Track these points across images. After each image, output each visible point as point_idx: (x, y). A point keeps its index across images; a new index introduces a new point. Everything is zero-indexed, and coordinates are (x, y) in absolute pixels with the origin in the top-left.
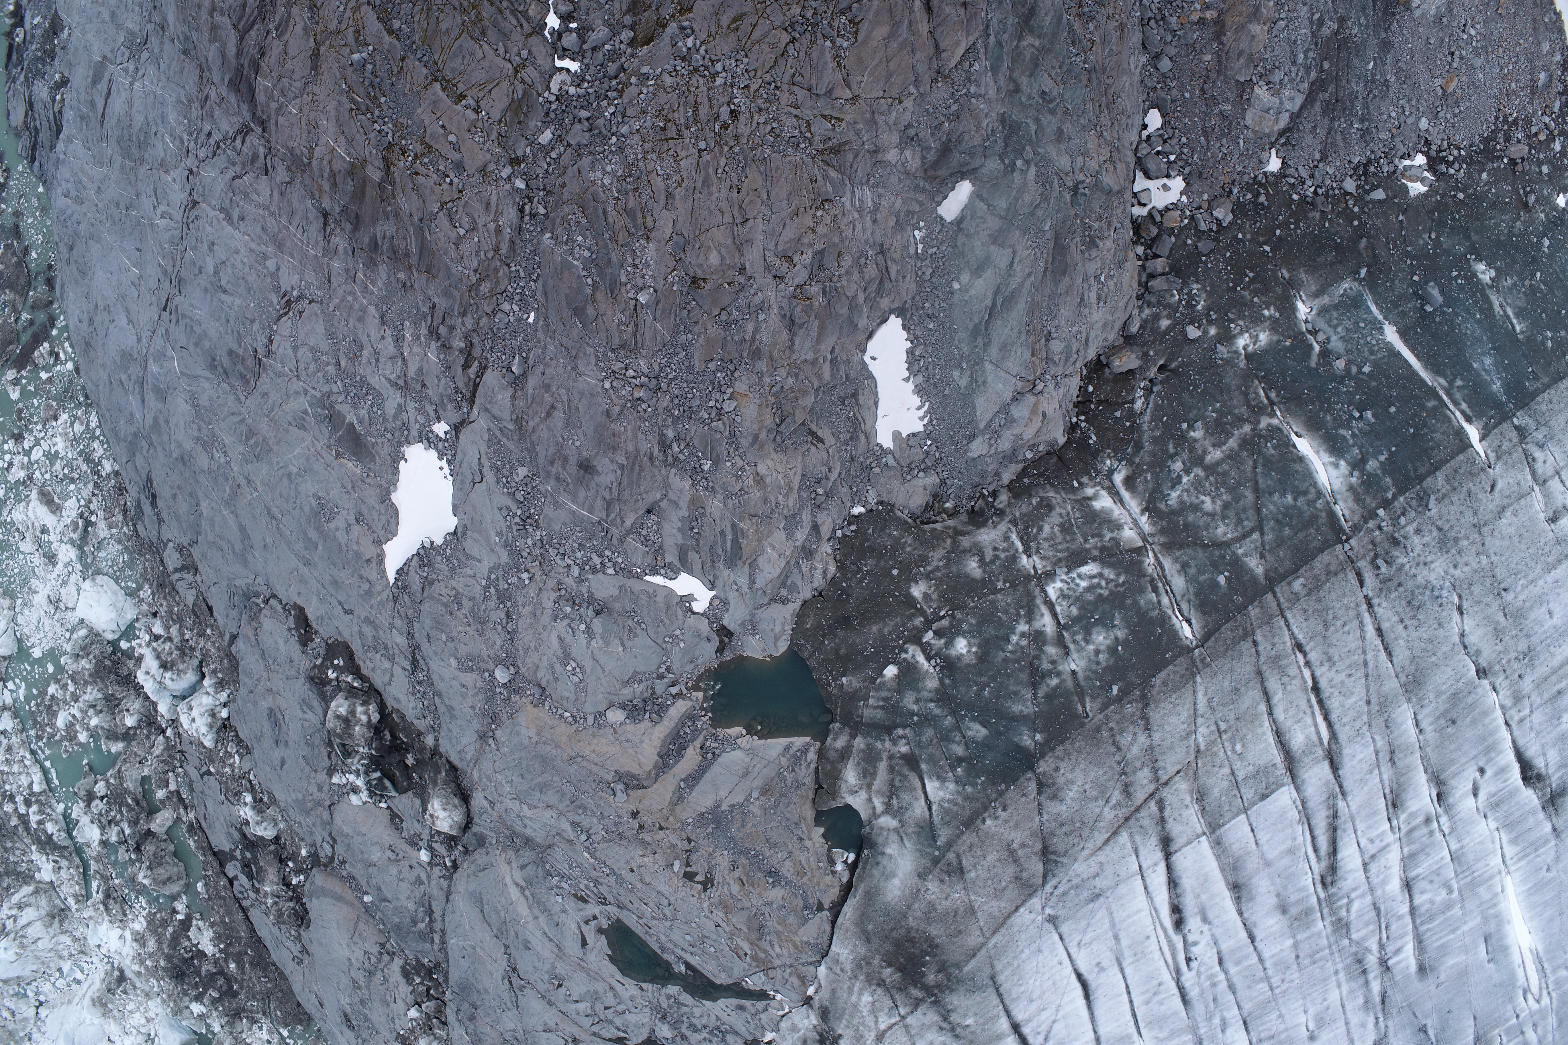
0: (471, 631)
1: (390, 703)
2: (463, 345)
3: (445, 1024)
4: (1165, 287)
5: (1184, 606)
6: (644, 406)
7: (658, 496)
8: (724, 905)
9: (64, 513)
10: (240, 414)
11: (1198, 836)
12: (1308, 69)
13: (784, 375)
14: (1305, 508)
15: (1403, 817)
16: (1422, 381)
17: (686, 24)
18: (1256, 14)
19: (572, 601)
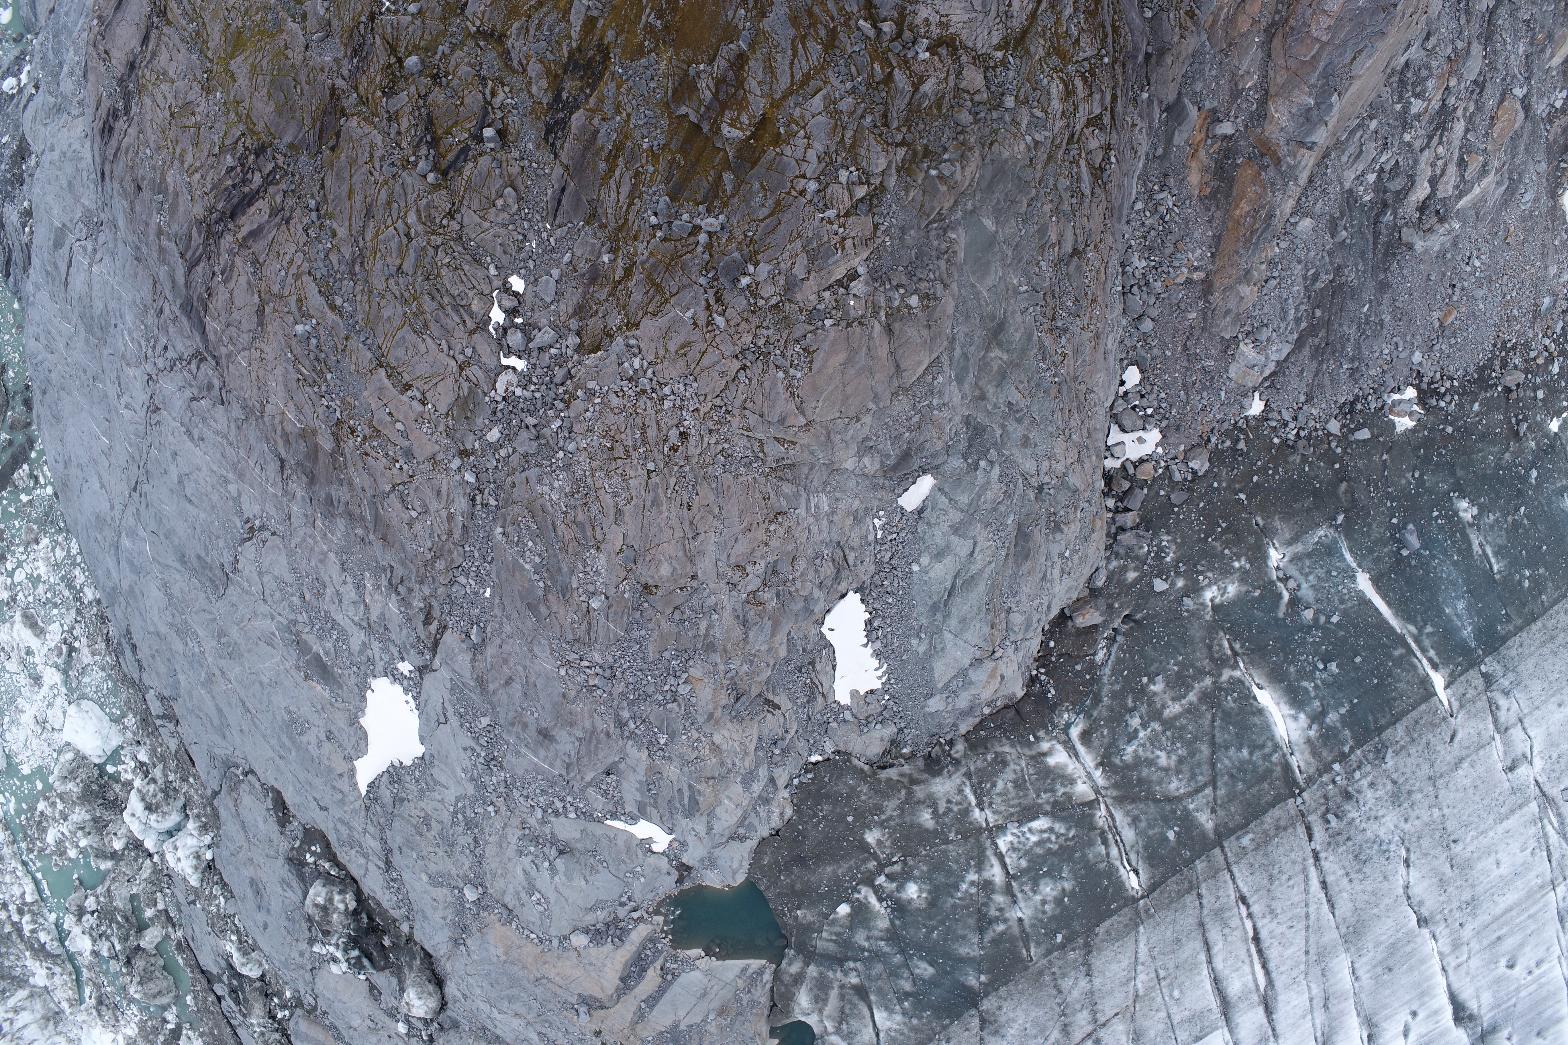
0: (440, 851)
1: (366, 891)
2: (422, 605)
5: (1133, 857)
6: (599, 692)
7: (616, 761)
10: (211, 613)
12: (1298, 321)
13: (739, 663)
14: (1261, 762)
16: (1392, 629)
17: (633, 342)
18: (1246, 276)
19: (535, 840)
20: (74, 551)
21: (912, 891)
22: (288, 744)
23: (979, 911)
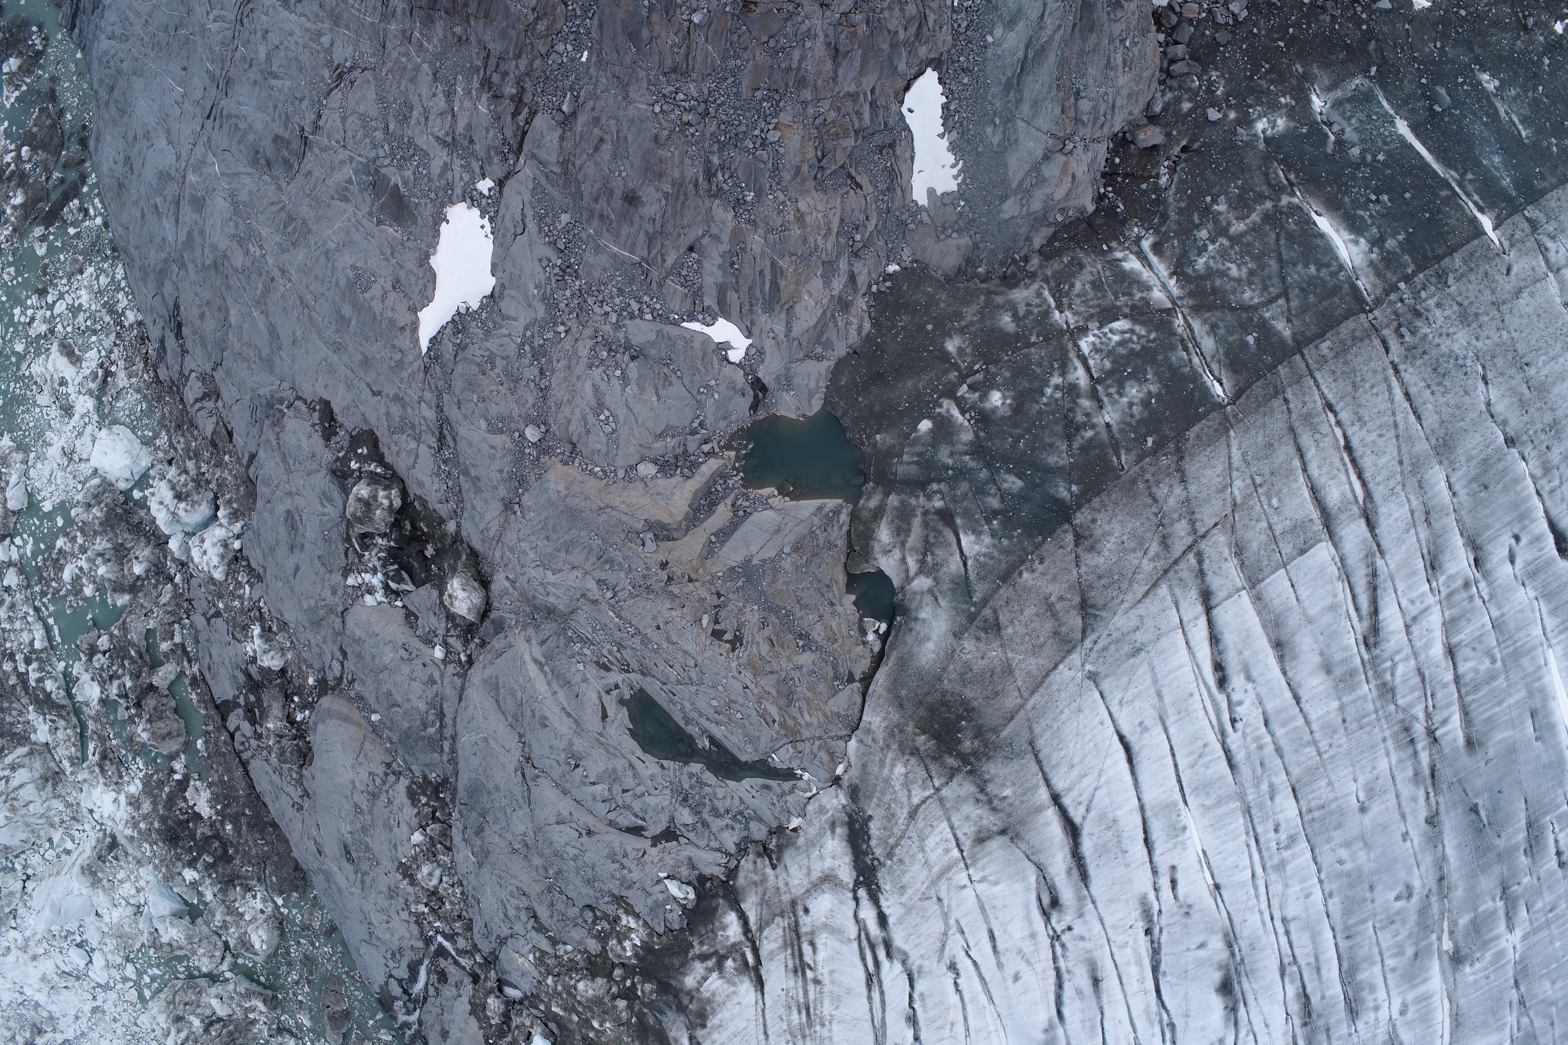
0: (503, 389)
1: (412, 491)
2: (514, 91)
3: (449, 849)
4: (1186, 70)
5: (1215, 366)
6: (692, 130)
7: (700, 233)
8: (752, 666)
9: (84, 364)
10: (280, 202)
11: (1238, 590)
13: (827, 107)
14: (1328, 279)
15: (1442, 579)
16: (1434, 172)
20: (119, 277)
21: (996, 399)
23: (1066, 416)
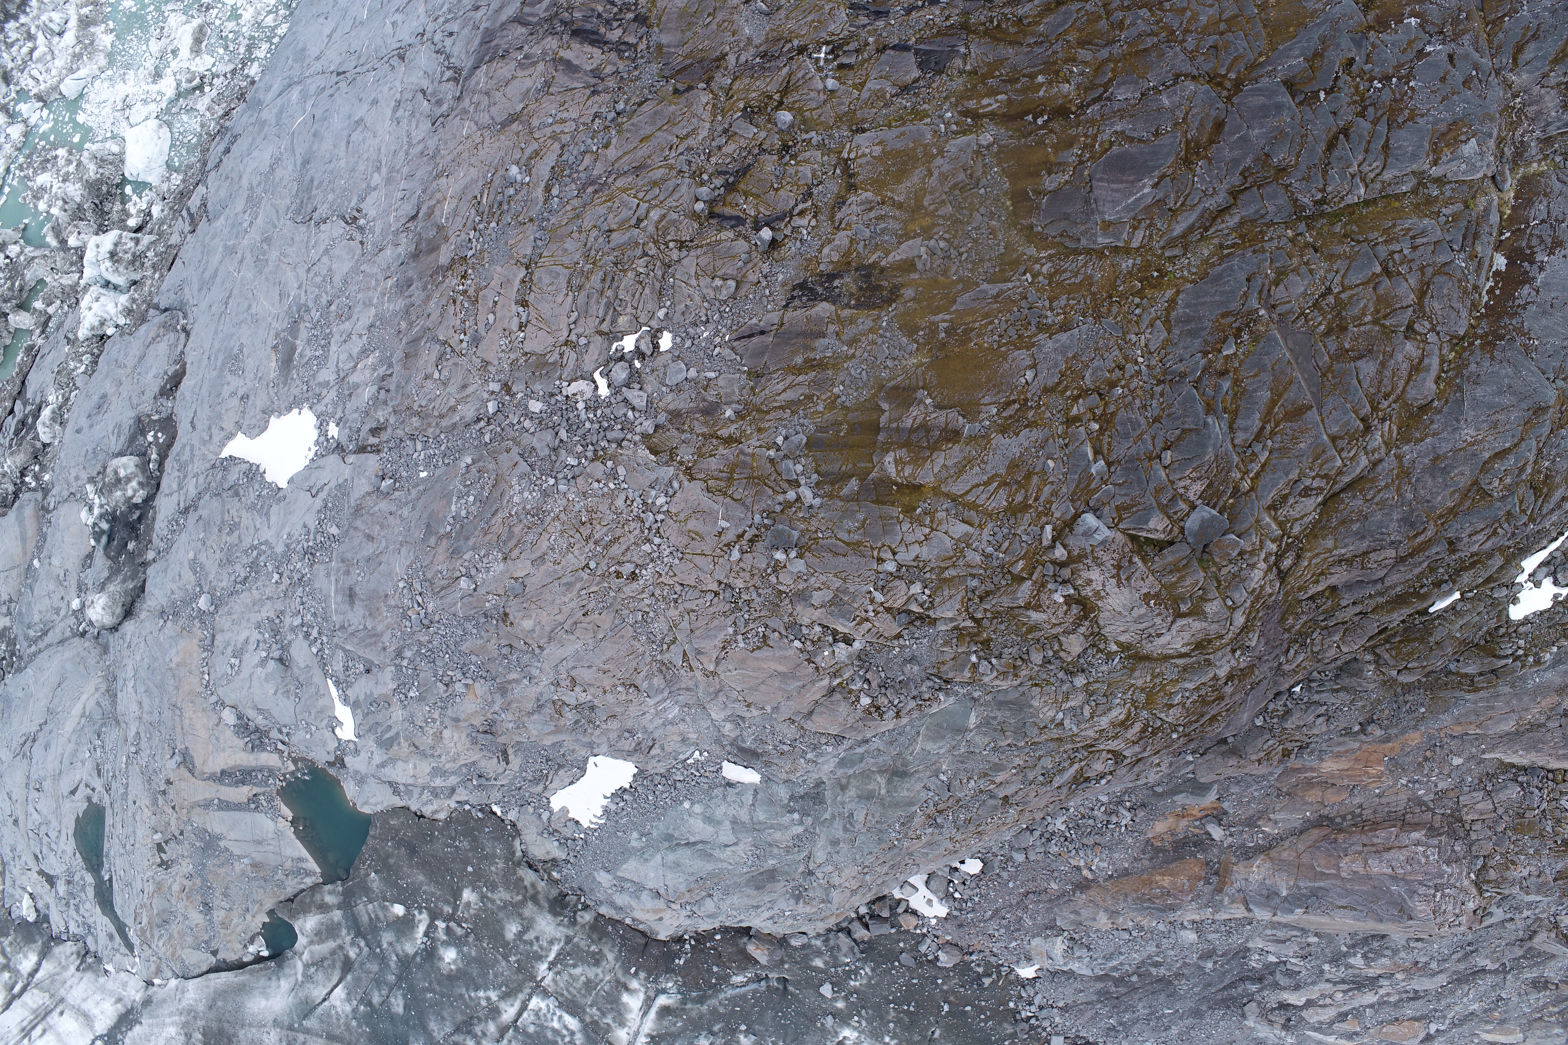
0: (218, 555)
1: (156, 503)
2: (382, 420)
8: (159, 887)
9: (197, 60)
10: (279, 219)
17: (676, 485)
18: (1113, 914)
19: (276, 632)
20: (279, 31)
21: (450, 955)
22: (219, 363)
23: (472, 1018)
